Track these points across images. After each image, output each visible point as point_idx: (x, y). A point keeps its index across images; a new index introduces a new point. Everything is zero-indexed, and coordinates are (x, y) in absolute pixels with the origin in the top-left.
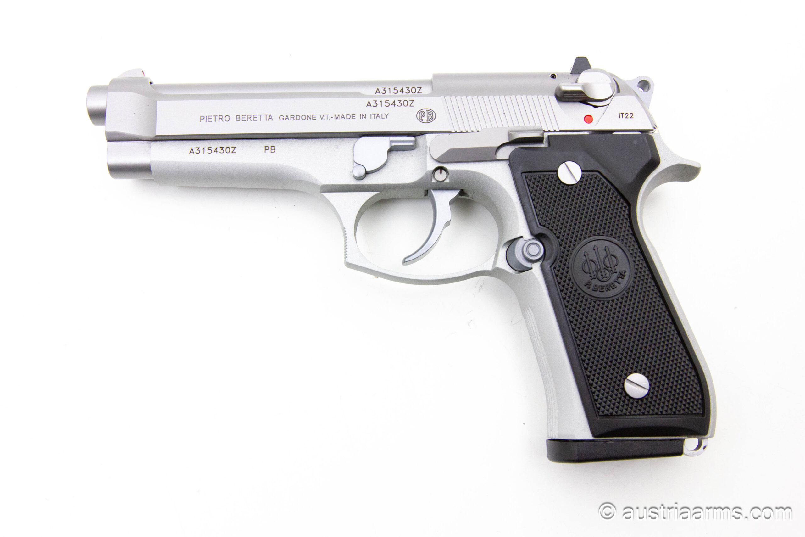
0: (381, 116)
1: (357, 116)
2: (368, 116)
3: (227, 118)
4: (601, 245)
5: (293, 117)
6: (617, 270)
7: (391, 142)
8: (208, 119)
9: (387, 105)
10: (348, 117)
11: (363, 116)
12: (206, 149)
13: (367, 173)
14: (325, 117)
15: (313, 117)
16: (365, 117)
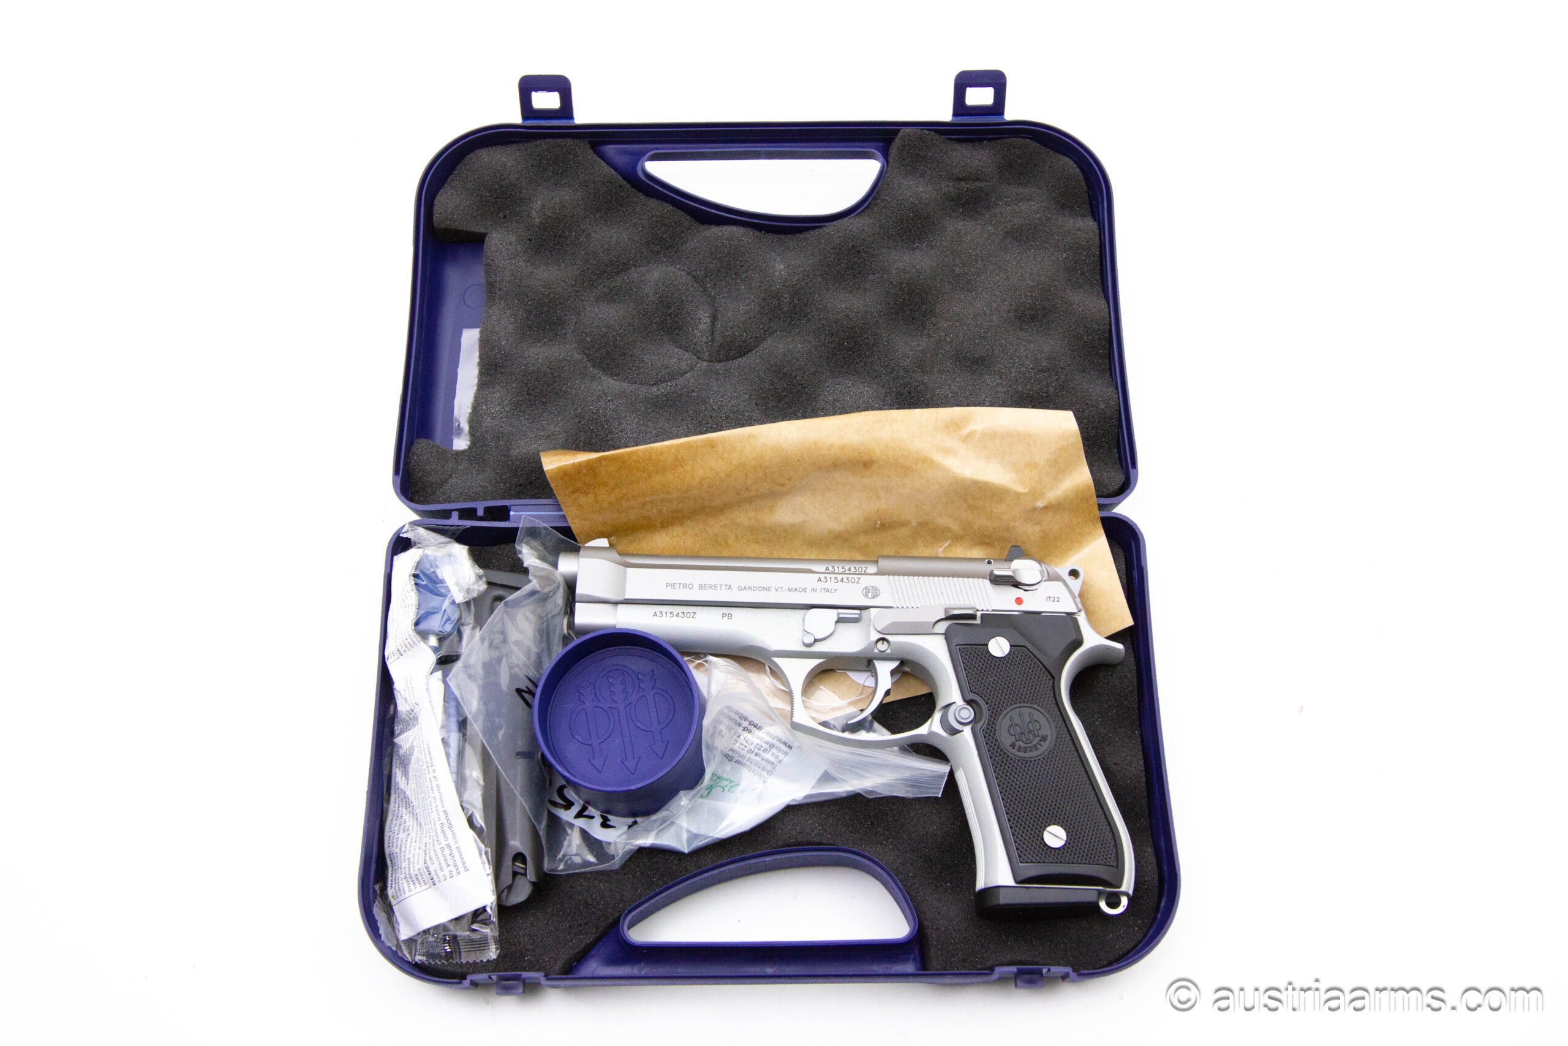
0: (830, 590)
1: (809, 590)
2: (818, 590)
3: (691, 587)
4: (1026, 711)
5: (750, 588)
6: (1040, 735)
7: (838, 614)
8: (673, 586)
9: (836, 581)
10: (801, 590)
11: (813, 590)
12: (668, 613)
13: (816, 641)
14: (780, 589)
15: (768, 589)
16: (816, 591)
